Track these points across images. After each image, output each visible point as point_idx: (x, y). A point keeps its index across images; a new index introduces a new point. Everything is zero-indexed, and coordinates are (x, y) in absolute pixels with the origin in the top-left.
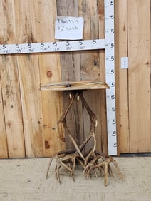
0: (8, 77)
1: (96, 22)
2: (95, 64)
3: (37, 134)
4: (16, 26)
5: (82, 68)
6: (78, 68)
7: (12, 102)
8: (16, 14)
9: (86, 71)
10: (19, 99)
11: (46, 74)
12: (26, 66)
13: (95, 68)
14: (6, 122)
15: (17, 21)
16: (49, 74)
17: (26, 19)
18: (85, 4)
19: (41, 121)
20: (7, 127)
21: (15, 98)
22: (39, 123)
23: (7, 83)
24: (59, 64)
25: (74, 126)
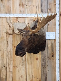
0: (23, 59)
1: (53, 43)
2: (53, 56)
3: (31, 80)
6: (47, 57)
7: (23, 68)
9: (49, 58)
10: (26, 67)
11: (36, 59)
12: (29, 56)
13: (53, 58)
14: (21, 75)
16: (37, 59)
19: (33, 75)
20: (21, 77)
21: (25, 67)
22: (32, 76)
23: (22, 62)
24: (40, 56)
25: (45, 77)
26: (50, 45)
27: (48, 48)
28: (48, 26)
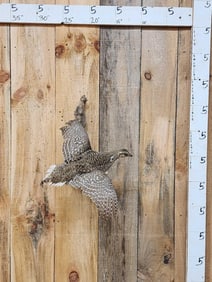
1: (170, 184)
2: (166, 262)
4: (17, 182)
5: (140, 267)
8: (18, 160)
9: (147, 274)
13: (165, 268)
15: (18, 172)
16: (74, 277)
17: (37, 171)
18: (151, 152)
24: (95, 257)
26: (151, 196)
27: (139, 213)
28: (145, 82)
